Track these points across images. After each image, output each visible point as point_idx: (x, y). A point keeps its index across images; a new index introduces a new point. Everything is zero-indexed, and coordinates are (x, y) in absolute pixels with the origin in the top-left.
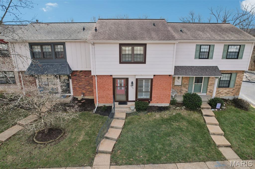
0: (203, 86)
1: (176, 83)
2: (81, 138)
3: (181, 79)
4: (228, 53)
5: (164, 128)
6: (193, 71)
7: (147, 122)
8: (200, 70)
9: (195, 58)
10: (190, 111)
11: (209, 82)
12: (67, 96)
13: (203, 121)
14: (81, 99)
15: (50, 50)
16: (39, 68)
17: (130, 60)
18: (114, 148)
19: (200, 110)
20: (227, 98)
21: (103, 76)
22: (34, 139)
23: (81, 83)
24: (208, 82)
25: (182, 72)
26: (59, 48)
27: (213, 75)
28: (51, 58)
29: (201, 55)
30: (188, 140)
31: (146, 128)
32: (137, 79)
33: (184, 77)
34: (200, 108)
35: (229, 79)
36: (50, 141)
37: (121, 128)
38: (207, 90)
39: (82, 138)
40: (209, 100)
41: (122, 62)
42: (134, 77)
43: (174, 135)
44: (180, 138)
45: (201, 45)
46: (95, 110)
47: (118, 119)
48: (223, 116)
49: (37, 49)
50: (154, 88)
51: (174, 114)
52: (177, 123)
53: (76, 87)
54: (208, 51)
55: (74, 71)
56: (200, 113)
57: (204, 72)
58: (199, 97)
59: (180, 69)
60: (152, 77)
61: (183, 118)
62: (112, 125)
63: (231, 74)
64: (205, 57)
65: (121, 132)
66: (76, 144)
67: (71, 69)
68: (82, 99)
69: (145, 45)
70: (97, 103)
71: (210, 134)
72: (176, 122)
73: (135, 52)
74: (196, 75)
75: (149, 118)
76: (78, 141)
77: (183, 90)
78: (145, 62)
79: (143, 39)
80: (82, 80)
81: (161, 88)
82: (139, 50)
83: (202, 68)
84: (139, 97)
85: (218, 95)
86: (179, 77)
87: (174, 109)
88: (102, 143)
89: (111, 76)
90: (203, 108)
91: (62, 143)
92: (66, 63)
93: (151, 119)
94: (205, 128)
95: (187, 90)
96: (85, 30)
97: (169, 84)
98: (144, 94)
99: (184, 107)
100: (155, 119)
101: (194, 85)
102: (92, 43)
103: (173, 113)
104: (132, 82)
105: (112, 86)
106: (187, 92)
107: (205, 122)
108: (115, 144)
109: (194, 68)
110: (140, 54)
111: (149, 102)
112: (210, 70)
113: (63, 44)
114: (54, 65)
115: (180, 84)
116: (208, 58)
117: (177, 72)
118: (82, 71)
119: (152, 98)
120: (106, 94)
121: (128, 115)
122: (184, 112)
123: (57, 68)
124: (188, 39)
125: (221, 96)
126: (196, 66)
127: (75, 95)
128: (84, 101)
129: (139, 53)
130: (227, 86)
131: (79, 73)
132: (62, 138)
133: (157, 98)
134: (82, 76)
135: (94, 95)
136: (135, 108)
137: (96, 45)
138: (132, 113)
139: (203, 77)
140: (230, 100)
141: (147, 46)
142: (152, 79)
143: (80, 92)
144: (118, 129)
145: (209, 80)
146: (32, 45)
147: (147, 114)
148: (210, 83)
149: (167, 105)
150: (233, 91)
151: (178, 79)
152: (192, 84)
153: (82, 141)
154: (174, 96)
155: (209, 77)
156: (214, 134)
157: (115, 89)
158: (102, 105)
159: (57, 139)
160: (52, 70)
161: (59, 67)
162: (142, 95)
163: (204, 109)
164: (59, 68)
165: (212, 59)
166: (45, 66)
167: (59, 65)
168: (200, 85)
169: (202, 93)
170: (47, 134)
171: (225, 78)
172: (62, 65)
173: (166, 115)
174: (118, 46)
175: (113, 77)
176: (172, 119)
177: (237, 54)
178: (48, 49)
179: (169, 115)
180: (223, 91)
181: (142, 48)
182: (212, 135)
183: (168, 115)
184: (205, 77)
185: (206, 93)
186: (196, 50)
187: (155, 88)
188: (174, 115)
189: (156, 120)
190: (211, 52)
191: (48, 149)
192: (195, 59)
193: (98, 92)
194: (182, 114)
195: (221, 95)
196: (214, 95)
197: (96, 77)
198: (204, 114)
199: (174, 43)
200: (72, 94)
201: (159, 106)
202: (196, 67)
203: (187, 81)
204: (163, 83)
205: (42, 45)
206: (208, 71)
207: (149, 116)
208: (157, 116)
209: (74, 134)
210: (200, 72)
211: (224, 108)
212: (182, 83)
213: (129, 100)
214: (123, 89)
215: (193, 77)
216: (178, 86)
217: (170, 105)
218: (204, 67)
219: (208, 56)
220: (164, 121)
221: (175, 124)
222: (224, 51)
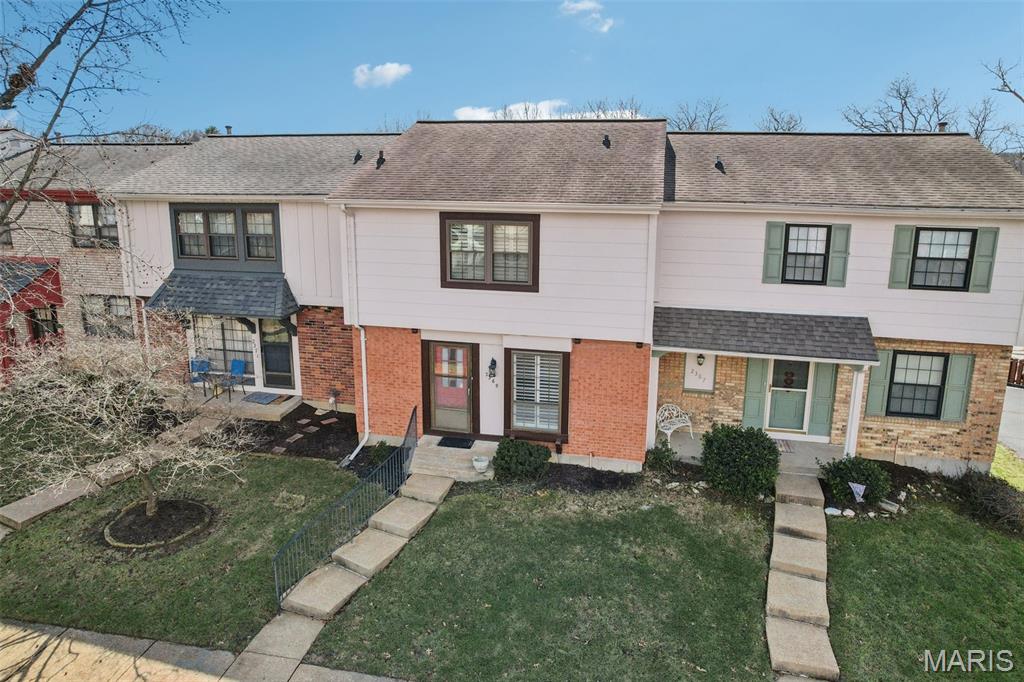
0: (813, 407)
1: (691, 382)
2: (254, 550)
3: (709, 365)
4: (920, 265)
5: (576, 559)
6: (749, 334)
7: (517, 524)
8: (780, 331)
10: (723, 503)
11: (839, 389)
12: (281, 397)
13: (758, 552)
14: (325, 412)
15: (231, 230)
16: (191, 290)
17: (479, 274)
18: (348, 602)
19: (772, 507)
20: (932, 468)
21: (386, 332)
22: (107, 531)
23: (330, 355)
24: (835, 388)
25: (699, 335)
26: (259, 224)
27: (833, 354)
28: (232, 257)
29: (787, 268)
30: (652, 620)
31: (500, 549)
32: (508, 352)
33: (722, 356)
34: (774, 494)
35: (935, 380)
36: (149, 545)
37: (407, 535)
38: (831, 422)
39: (256, 548)
40: (823, 467)
41: (449, 279)
42: (495, 341)
43: (600, 591)
44: (623, 608)
45: (788, 226)
46: (352, 457)
47: (413, 498)
48: (869, 542)
49: (193, 224)
50: (579, 390)
51: (645, 507)
52: (640, 546)
53: (311, 365)
54: (821, 249)
55: (307, 307)
56: (763, 518)
57: (797, 342)
58: (771, 447)
59: (694, 323)
60: (568, 347)
61: (676, 529)
62: (382, 516)
63: (946, 356)
64: (808, 278)
65: (402, 549)
66: (224, 569)
67: (294, 300)
68: (331, 414)
69: (533, 220)
70: (367, 430)
71: (765, 612)
72: (639, 540)
73: (499, 247)
75: (531, 511)
76: (240, 557)
77: (721, 413)
78: (533, 286)
79: (526, 193)
80: (334, 341)
81: (606, 396)
82: (512, 238)
83: (795, 323)
84: (518, 424)
85: (883, 448)
86: (701, 356)
87: (656, 489)
88: (314, 579)
89: (415, 331)
90: (784, 500)
91: (183, 555)
92: (278, 276)
93: (537, 515)
94: (753, 584)
95: (739, 415)
97: (636, 382)
98: (538, 411)
99: (702, 484)
100: (556, 518)
101: (769, 396)
102: (343, 207)
103: (641, 504)
104: (494, 363)
105: (419, 371)
106: (737, 421)
107: (768, 558)
108: (359, 589)
109: (758, 320)
110: (517, 255)
111: (559, 451)
112: (827, 334)
113: (272, 209)
114: (240, 283)
115: (709, 387)
116: (823, 282)
117: (674, 334)
118: (333, 308)
119: (571, 434)
120: (398, 400)
121: (458, 487)
122: (692, 505)
123: (247, 293)
124: (725, 199)
125: (904, 457)
126: (767, 314)
127: (309, 397)
128: (335, 420)
129: (511, 248)
130: (930, 410)
131: (321, 316)
132: (194, 538)
133: (591, 433)
134: (334, 329)
135: (357, 399)
136: (489, 466)
137: (360, 218)
138: (477, 483)
139: (808, 363)
140: (946, 480)
141: (544, 223)
142: (566, 356)
143: (324, 384)
144: (394, 538)
145: (836, 377)
146: (178, 209)
147: (535, 495)
148: (841, 392)
149: (634, 467)
150: (959, 439)
151: (700, 364)
152: (762, 391)
153: (253, 559)
154: (669, 433)
155: (838, 365)
156: (784, 616)
157: (432, 385)
158: (375, 441)
159: (175, 542)
160: (229, 297)
161: (255, 289)
162: (531, 418)
163: (792, 501)
164: (254, 294)
165: (844, 286)
166: (212, 284)
167: (254, 283)
168: (798, 398)
169: (811, 432)
170: (150, 520)
171: (918, 372)
172: (267, 284)
173: (606, 506)
174: (434, 223)
175: (425, 336)
176: (624, 527)
177: (961, 267)
178: (224, 225)
179: (619, 509)
180: (907, 433)
181: (524, 231)
182: (773, 616)
183: (616, 508)
184: (818, 365)
185: (829, 435)
186: (768, 247)
187: (581, 394)
188: (641, 512)
189: (558, 523)
190: (835, 255)
191: (131, 571)
192: (764, 281)
193: (370, 389)
194: (681, 512)
195: (899, 451)
196: (851, 450)
197: (362, 332)
198: (779, 522)
199: (649, 215)
200: (298, 391)
201: (598, 469)
202: (769, 316)
203: (735, 375)
204: (613, 373)
205: (209, 210)
206: (818, 338)
207: (537, 503)
208: (572, 505)
209: (237, 531)
210: (779, 341)
211: (894, 508)
212: (715, 383)
213: (483, 431)
214: (461, 386)
215: (763, 360)
216: (700, 392)
217: (644, 469)
219: (824, 271)
220: (587, 528)
221: (628, 549)
222: (896, 253)
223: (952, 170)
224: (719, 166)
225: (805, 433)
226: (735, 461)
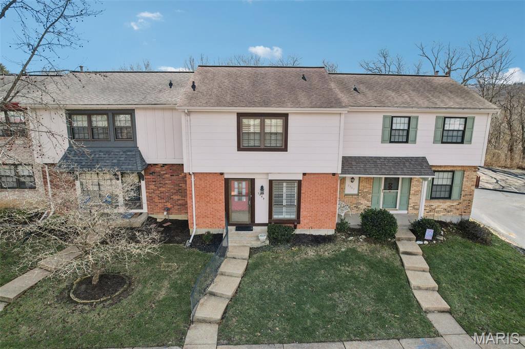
0: (401, 196)
1: (348, 190)
2: (162, 294)
3: (356, 182)
4: (445, 133)
5: (323, 276)
6: (379, 167)
7: (289, 264)
8: (391, 165)
9: (383, 141)
10: (375, 244)
11: (412, 189)
12: (136, 214)
13: (398, 264)
14: (162, 220)
15: (105, 124)
16: (83, 158)
17: (257, 144)
18: (225, 312)
19: (395, 243)
20: (448, 221)
21: (205, 175)
22: (72, 295)
23: (164, 189)
24: (410, 188)
25: (358, 169)
26: (123, 121)
27: (416, 174)
28: (107, 140)
29: (392, 136)
30: (368, 298)
31: (288, 276)
32: (271, 182)
33: (362, 178)
34: (394, 238)
35: (449, 183)
36: (102, 299)
37: (240, 276)
38: (409, 204)
39: (163, 293)
40: (412, 224)
41: (241, 147)
42: (265, 176)
43: (341, 289)
44: (353, 295)
45: (393, 117)
46: (190, 241)
47: (234, 258)
48: (438, 253)
49: (81, 122)
50: (305, 198)
51: (343, 250)
52: (348, 267)
53: (154, 195)
54: (406, 128)
55: (150, 164)
56: (393, 249)
57: (400, 169)
58: (391, 217)
59: (354, 163)
60: (300, 177)
61: (361, 258)
62: (223, 268)
63: (453, 172)
64: (401, 140)
65: (240, 283)
66: (151, 306)
67: (144, 161)
68: (166, 221)
69: (285, 116)
70: (195, 227)
71: (411, 288)
72: (347, 264)
73: (267, 130)
74: (383, 173)
75: (294, 257)
76: (157, 298)
77: (362, 204)
78: (284, 149)
79: (281, 104)
80: (166, 182)
81: (318, 200)
82: (273, 126)
83: (396, 161)
84: (275, 217)
85: (429, 213)
86: (353, 178)
87: (344, 241)
88: (202, 304)
89: (222, 174)
90: (399, 240)
91: (125, 302)
92: (135, 148)
93: (297, 259)
94: (402, 277)
95: (369, 204)
96: (172, 87)
97: (332, 192)
98: (284, 209)
99: (364, 236)
100: (306, 259)
101: (382, 194)
102: (186, 111)
103: (341, 248)
104: (262, 188)
105: (224, 194)
106: (369, 207)
107: (403, 265)
108: (227, 306)
109: (381, 160)
110: (276, 134)
111: (295, 227)
112: (411, 165)
113: (131, 112)
114: (112, 153)
115: (356, 192)
116: (407, 142)
117: (346, 168)
118: (166, 165)
119: (301, 219)
120: (212, 210)
121: (253, 250)
122: (362, 246)
123: (118, 158)
124: (366, 105)
125: (437, 216)
126: (384, 157)
127: (152, 212)
128: (169, 223)
129: (273, 130)
130: (447, 196)
131: (159, 169)
132: (125, 293)
133: (310, 218)
134: (167, 175)
135: (189, 211)
136: (266, 239)
137: (193, 116)
138: (262, 247)
139: (399, 178)
140: (454, 224)
141: (290, 118)
142: (300, 182)
143: (160, 205)
144: (233, 278)
145: (411, 184)
146: (71, 113)
147: (292, 249)
148: (413, 190)
149: (331, 232)
150: (458, 207)
151: (352, 182)
152: (379, 192)
153: (164, 299)
154: (343, 215)
155: (411, 178)
156: (419, 288)
157: (230, 201)
158: (202, 231)
159: (116, 296)
160: (107, 161)
161: (122, 156)
162: (281, 213)
163: (403, 240)
164: (122, 159)
165: (415, 143)
166: (95, 155)
167: (121, 153)
168: (394, 194)
169: (400, 209)
170: (96, 286)
171: (443, 179)
172: (128, 153)
173: (327, 251)
174: (234, 118)
175: (226, 176)
176: (338, 260)
177: (460, 133)
178: (100, 122)
179: (332, 252)
180: (439, 206)
181: (280, 122)
182: (415, 289)
183: (331, 251)
184: (403, 178)
185: (407, 210)
186: (384, 127)
187: (306, 199)
188: (343, 252)
189: (309, 261)
190: (413, 129)
191: (99, 314)
192: (382, 143)
193: (197, 205)
194: (359, 250)
195: (436, 214)
196: (422, 214)
197: (193, 176)
198: (401, 249)
199: (340, 113)
200: (145, 210)
201: (314, 234)
202: (385, 158)
203: (368, 186)
204: (321, 189)
205: (89, 113)
206: (408, 167)
207: (294, 254)
208: (311, 252)
209: (148, 285)
210: (393, 169)
211: (442, 238)
212: (359, 190)
213: (257, 221)
214: (245, 200)
215: (380, 178)
216: (352, 195)
217: (335, 233)
218: (399, 158)
219: (406, 137)
220: (323, 262)
221: (345, 269)
222: (436, 128)
223: (451, 92)
224: (355, 89)
225: (397, 210)
226: (380, 224)
